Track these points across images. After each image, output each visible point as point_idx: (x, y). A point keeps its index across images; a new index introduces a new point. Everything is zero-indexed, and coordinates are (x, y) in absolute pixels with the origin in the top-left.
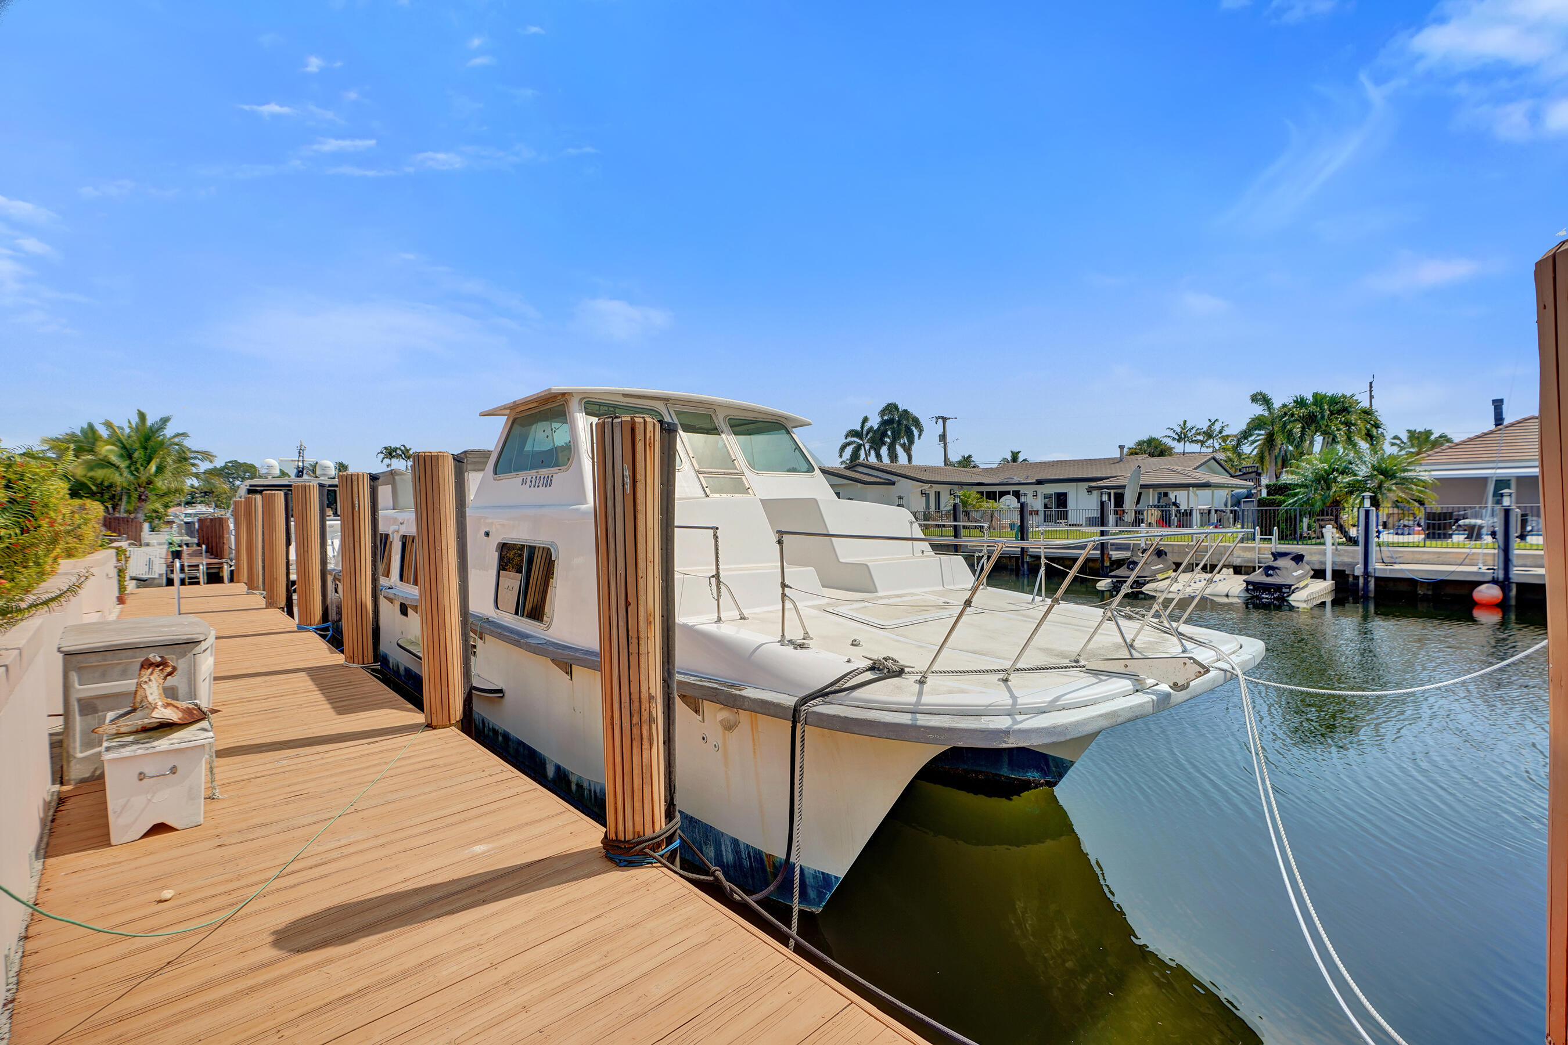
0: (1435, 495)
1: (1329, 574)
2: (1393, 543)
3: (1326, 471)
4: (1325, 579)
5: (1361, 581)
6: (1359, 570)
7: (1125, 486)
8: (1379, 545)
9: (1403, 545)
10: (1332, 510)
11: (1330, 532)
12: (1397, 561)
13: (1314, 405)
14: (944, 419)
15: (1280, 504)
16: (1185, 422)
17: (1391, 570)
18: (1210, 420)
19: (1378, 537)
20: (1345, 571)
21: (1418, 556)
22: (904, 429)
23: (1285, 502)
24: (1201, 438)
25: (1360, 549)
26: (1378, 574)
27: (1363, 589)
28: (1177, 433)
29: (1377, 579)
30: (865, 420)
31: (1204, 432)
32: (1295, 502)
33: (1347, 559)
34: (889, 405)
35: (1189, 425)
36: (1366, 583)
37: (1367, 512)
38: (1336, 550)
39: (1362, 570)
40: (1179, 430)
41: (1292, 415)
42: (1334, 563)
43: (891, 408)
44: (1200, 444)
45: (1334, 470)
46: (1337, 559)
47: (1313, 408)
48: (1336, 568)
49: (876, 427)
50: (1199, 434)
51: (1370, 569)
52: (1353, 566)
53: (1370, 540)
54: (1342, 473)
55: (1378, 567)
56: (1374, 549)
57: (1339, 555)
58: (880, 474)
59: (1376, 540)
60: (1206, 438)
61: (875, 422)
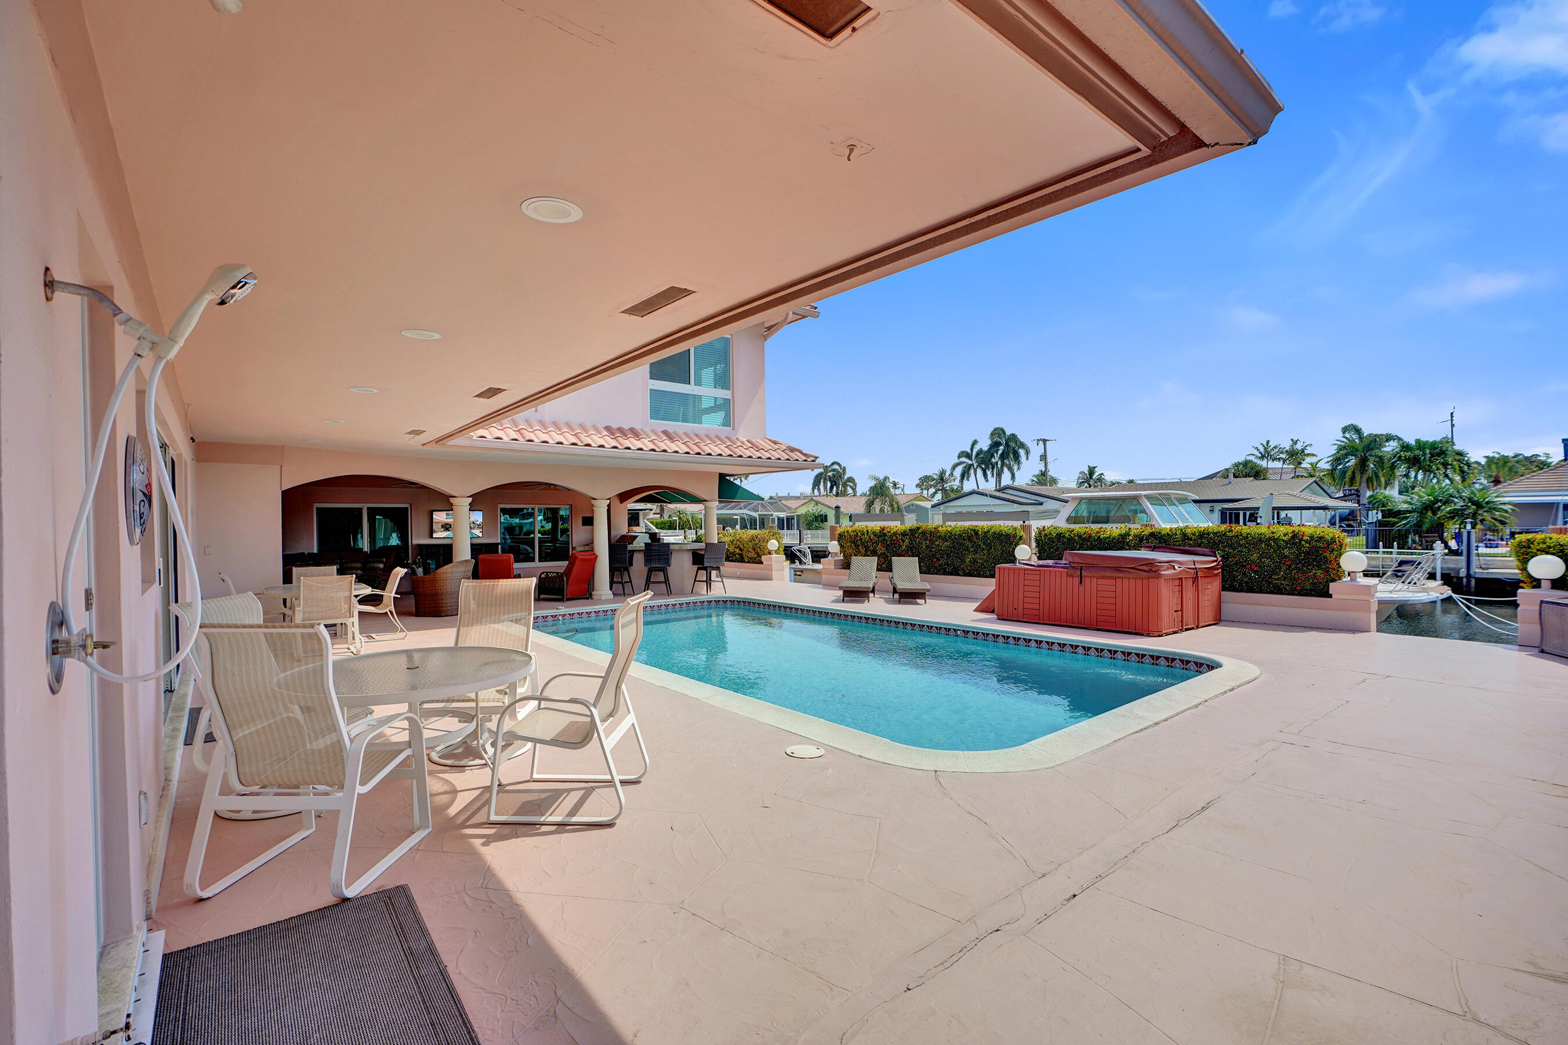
0: (1516, 520)
1: (1439, 576)
2: (1486, 554)
3: (1431, 501)
4: (1435, 580)
5: (1465, 580)
6: (1463, 573)
7: (1259, 508)
8: (1478, 555)
9: (1494, 556)
10: (1438, 530)
11: (1438, 545)
12: (1491, 566)
13: (1418, 449)
14: (1045, 441)
15: (1394, 524)
16: (1268, 442)
17: (1487, 573)
18: (1292, 440)
19: (1477, 550)
20: (1450, 574)
21: (1506, 563)
22: (1012, 451)
23: (1398, 523)
24: (1283, 456)
25: (1463, 558)
26: (1477, 576)
27: (1466, 586)
28: (1260, 453)
29: (1477, 579)
30: (975, 443)
31: (1286, 451)
32: (1405, 525)
33: (1452, 566)
34: (996, 429)
35: (1272, 444)
36: (1469, 582)
37: (1469, 533)
38: (1444, 559)
39: (1466, 573)
40: (1262, 449)
41: (1400, 457)
42: (1442, 568)
43: (998, 432)
44: (1282, 462)
45: (1438, 501)
46: (1445, 566)
47: (1417, 452)
48: (1444, 572)
49: (985, 448)
50: (1282, 453)
51: (1472, 572)
52: (1458, 571)
53: (1471, 552)
54: (1444, 504)
55: (1476, 571)
56: (1474, 558)
57: (1446, 563)
58: (1028, 496)
59: (1476, 552)
60: (1287, 457)
61: (984, 444)
